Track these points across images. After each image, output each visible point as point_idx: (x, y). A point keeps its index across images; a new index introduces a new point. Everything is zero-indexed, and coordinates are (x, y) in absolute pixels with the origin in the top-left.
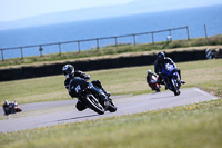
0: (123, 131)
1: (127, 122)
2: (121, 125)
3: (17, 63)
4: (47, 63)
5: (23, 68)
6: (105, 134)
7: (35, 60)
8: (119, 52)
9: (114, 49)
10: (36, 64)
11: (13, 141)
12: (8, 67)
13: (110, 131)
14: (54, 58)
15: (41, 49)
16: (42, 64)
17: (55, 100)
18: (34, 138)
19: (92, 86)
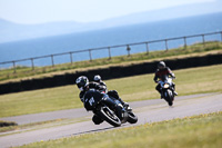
0: (209, 129)
1: (213, 120)
2: (207, 123)
5: (111, 68)
6: (191, 133)
7: (122, 59)
8: (207, 50)
9: (202, 47)
10: (124, 64)
12: (96, 67)
13: (195, 130)
14: (141, 57)
15: (128, 49)
16: (130, 63)
18: (120, 138)
19: (107, 98)
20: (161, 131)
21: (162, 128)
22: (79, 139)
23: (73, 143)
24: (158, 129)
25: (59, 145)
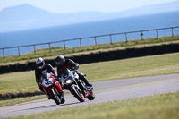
3: (122, 46)
4: (147, 45)
5: (128, 49)
7: (137, 43)
10: (138, 46)
11: (118, 108)
12: (115, 49)
14: (152, 41)
15: (142, 35)
16: (142, 46)
17: (153, 75)
18: (134, 106)
20: (167, 101)
21: (168, 98)
22: (101, 106)
23: (96, 109)
24: (165, 99)
25: (85, 110)
